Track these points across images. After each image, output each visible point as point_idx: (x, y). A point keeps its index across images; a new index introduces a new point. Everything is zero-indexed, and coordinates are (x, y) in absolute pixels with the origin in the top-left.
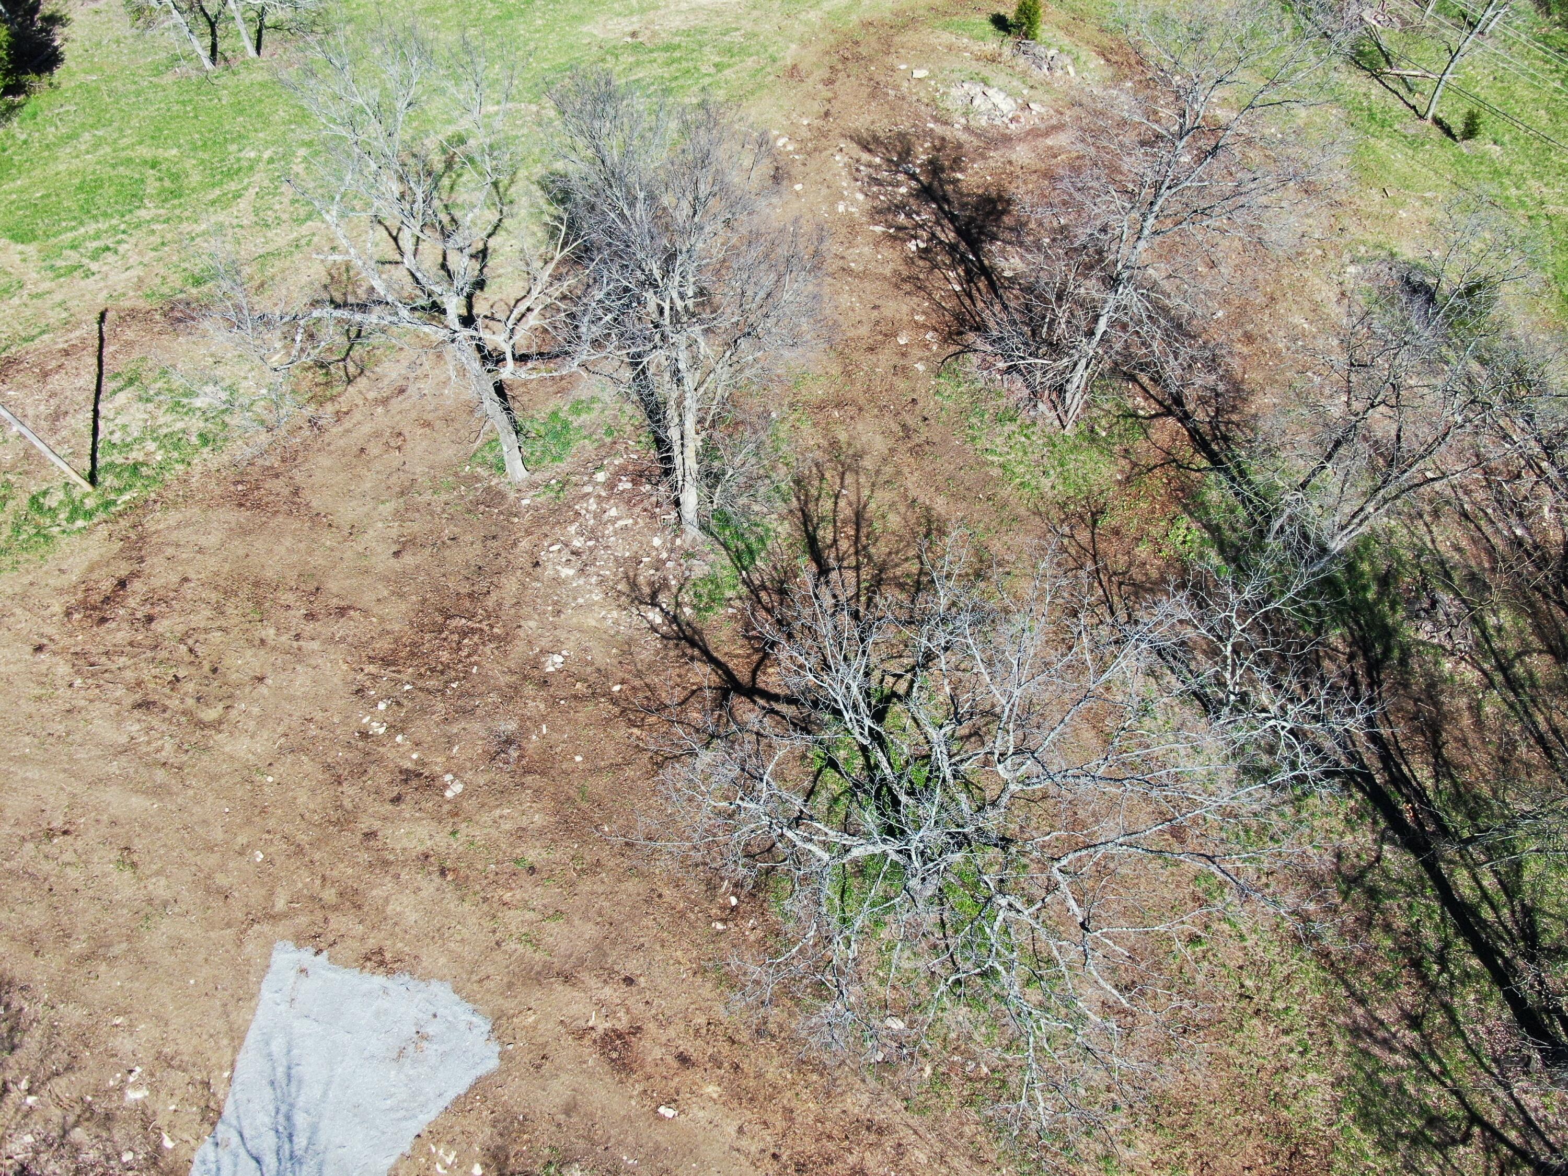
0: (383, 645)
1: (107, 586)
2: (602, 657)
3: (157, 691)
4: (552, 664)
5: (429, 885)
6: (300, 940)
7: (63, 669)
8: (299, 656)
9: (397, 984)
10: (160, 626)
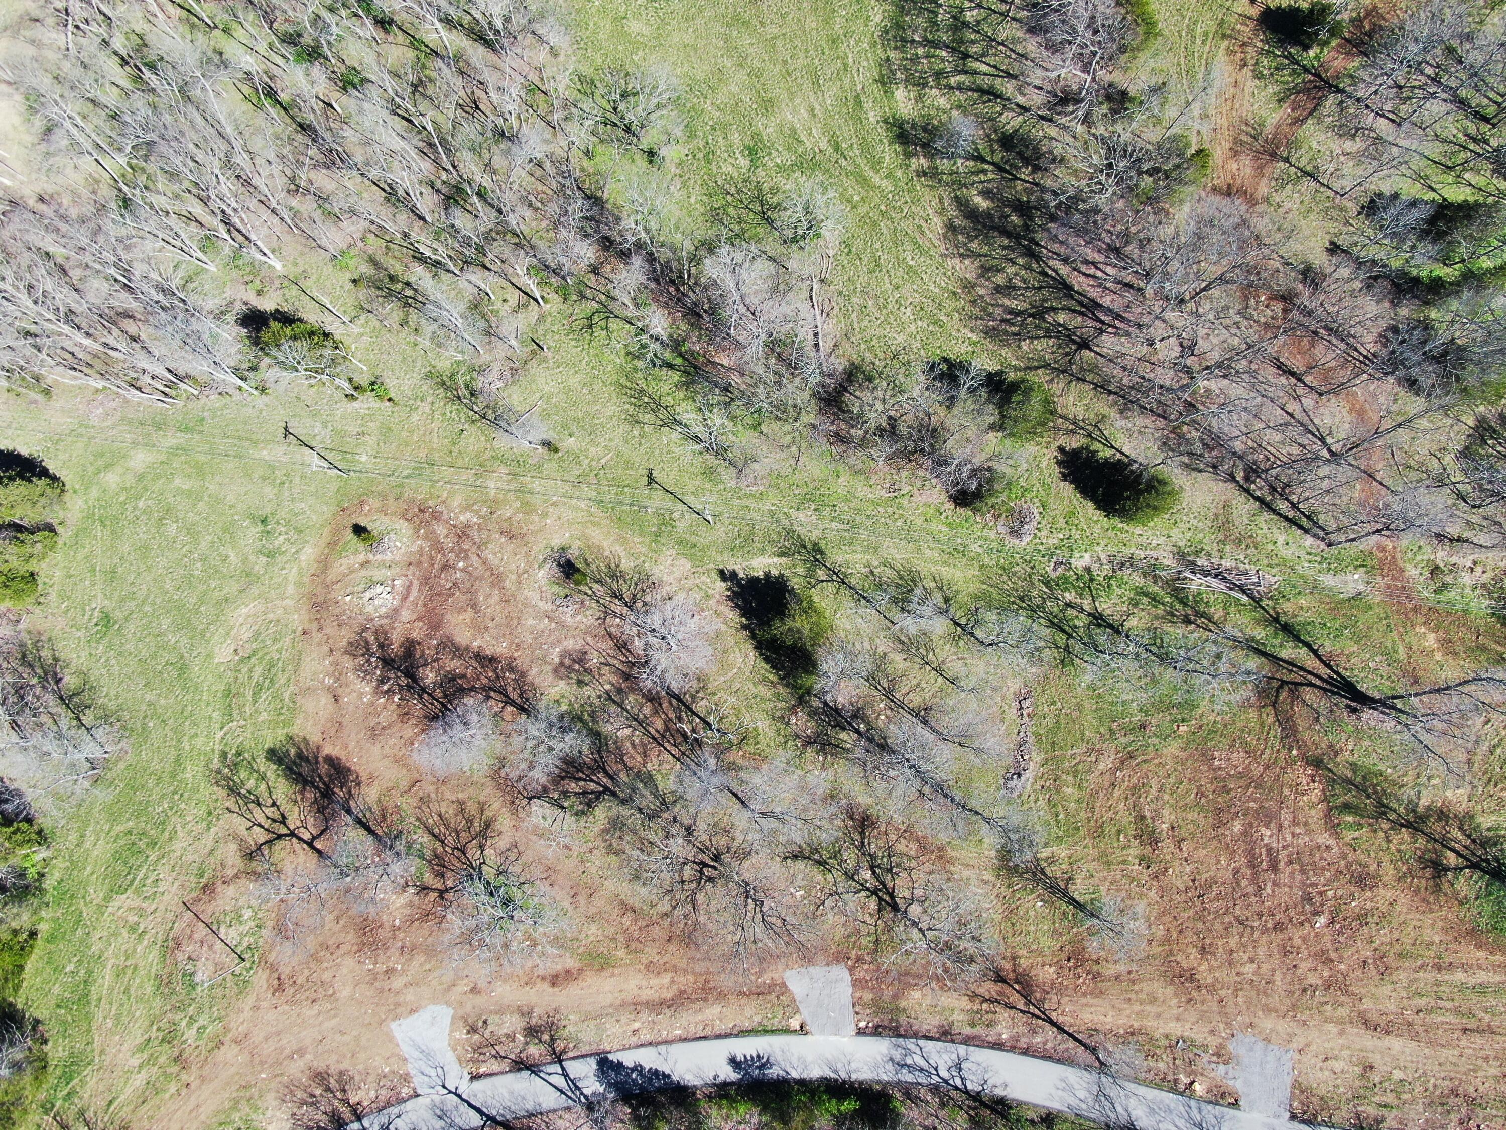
0: (355, 948)
1: (276, 982)
2: (408, 911)
3: (314, 996)
4: (397, 922)
5: (411, 990)
6: (394, 1020)
7: (286, 1008)
8: (339, 965)
9: (421, 1012)
10: (299, 982)
